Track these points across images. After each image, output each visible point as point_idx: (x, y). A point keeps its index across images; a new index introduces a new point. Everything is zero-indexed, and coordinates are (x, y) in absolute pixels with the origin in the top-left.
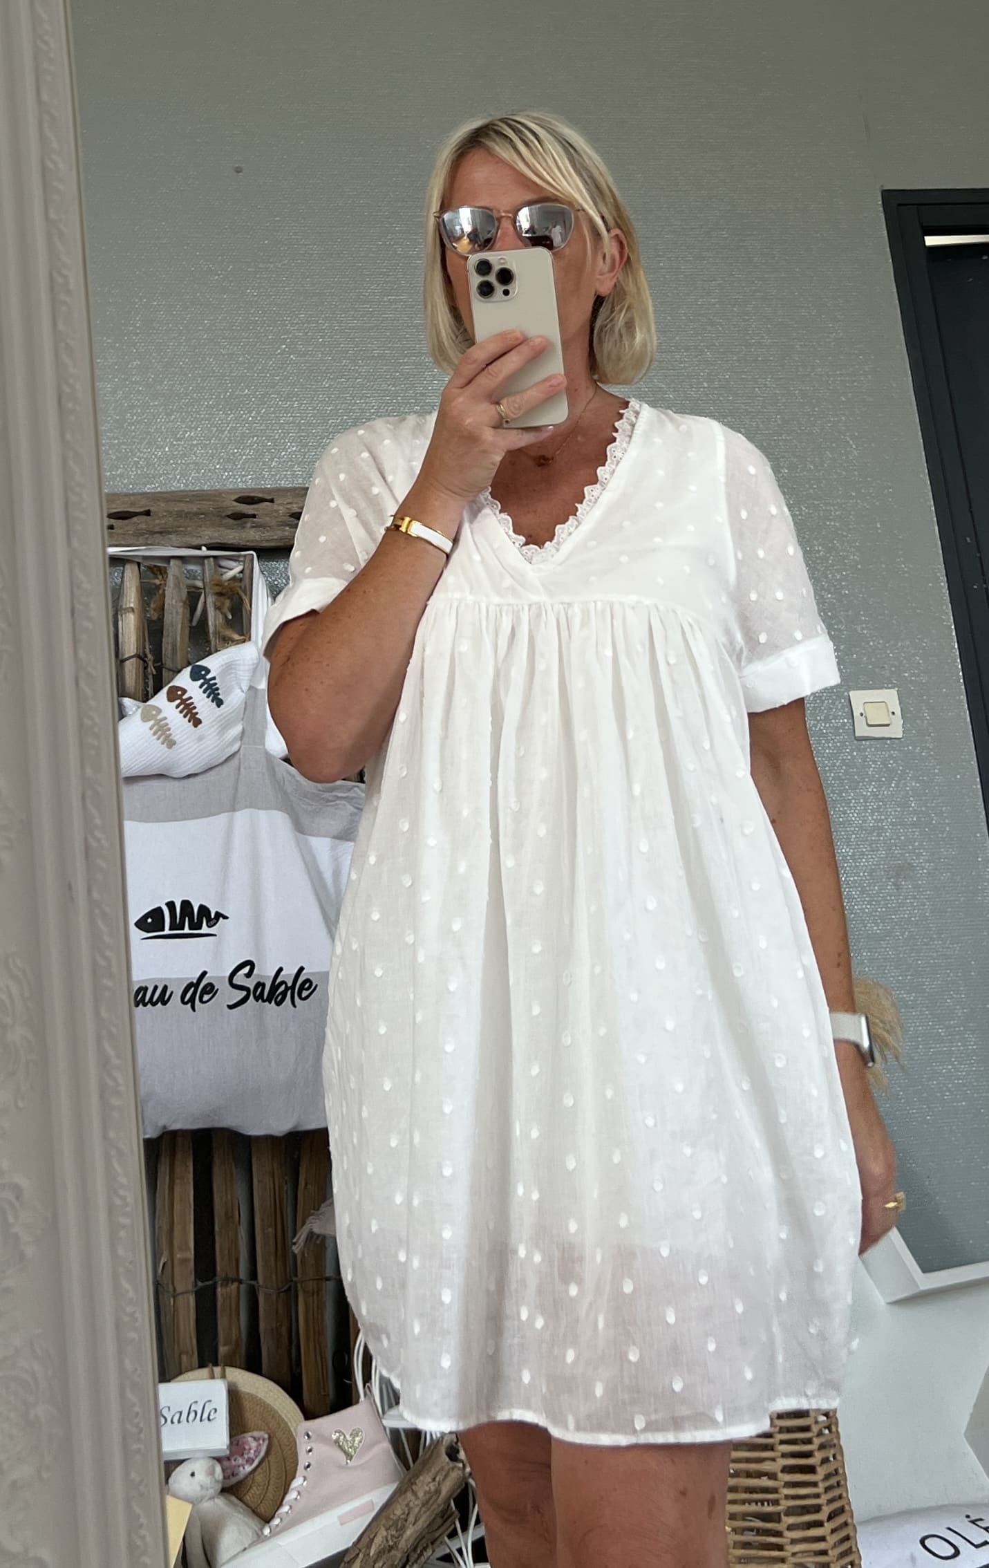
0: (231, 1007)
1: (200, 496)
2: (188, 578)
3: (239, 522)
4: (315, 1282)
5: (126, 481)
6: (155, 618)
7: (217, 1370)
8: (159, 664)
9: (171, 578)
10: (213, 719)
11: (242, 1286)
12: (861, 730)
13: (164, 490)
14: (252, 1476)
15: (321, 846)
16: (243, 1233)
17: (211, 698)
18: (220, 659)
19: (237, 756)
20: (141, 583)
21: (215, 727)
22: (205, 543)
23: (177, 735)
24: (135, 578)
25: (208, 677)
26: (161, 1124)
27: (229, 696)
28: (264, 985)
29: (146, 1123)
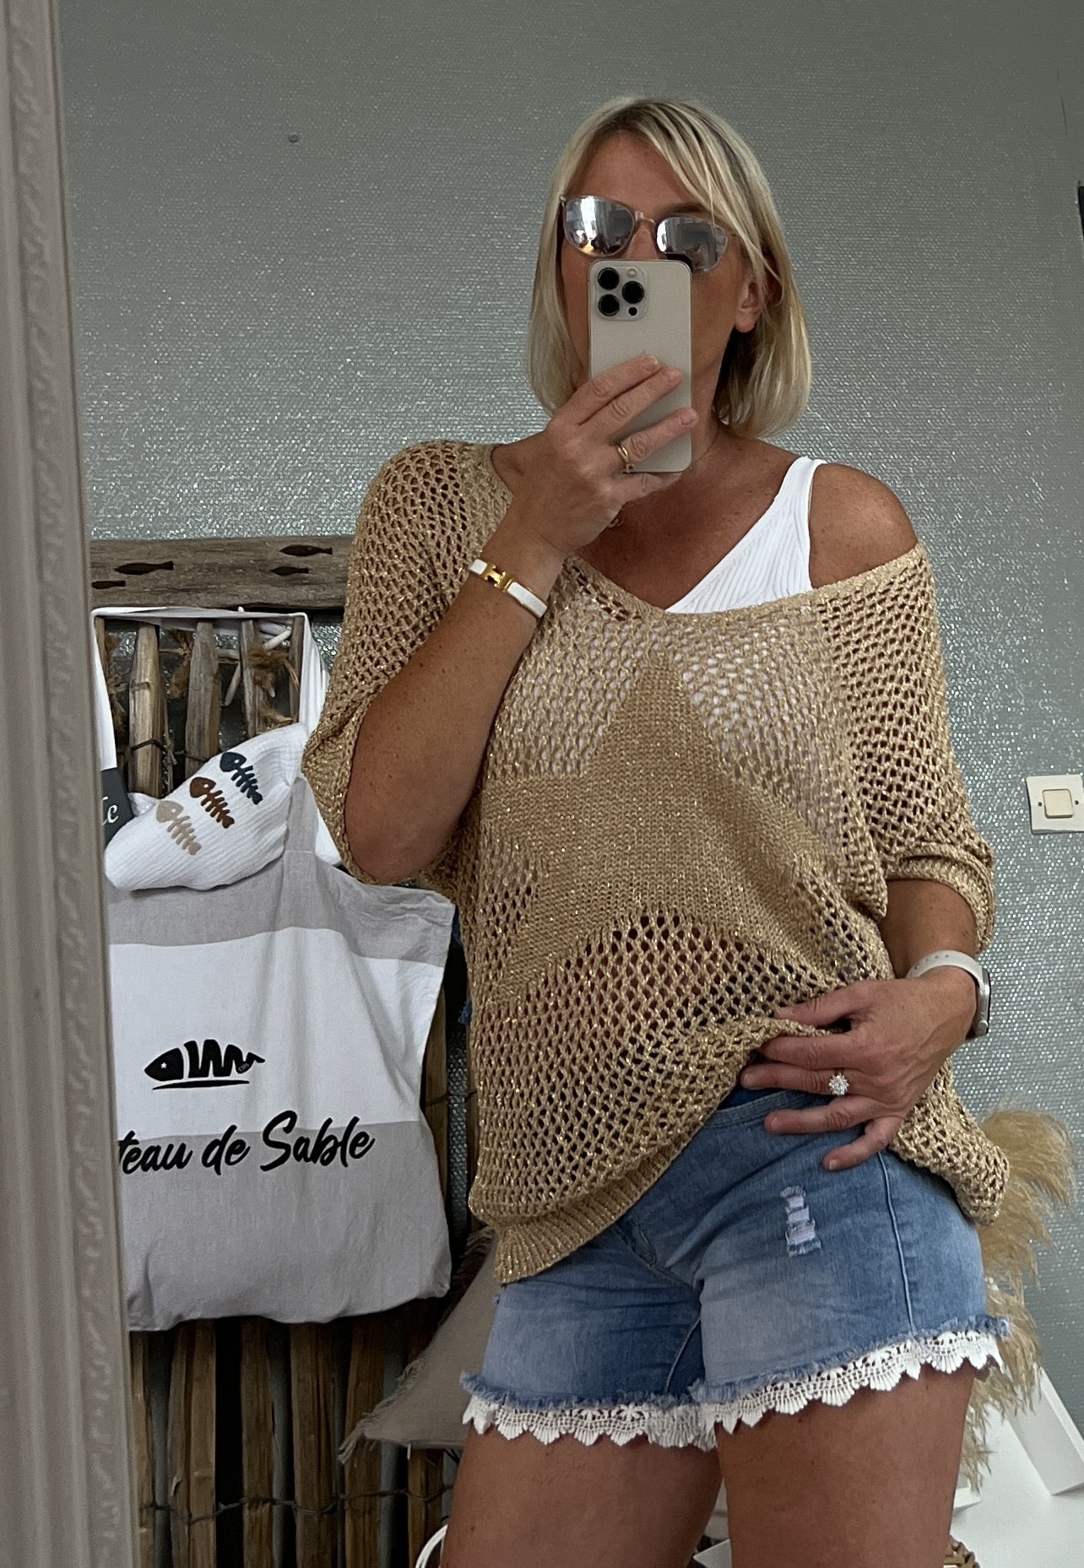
0: (265, 1168)
1: (238, 546)
2: (221, 647)
3: (288, 577)
4: (367, 1498)
5: (142, 525)
6: (177, 695)
8: (181, 752)
9: (197, 644)
10: (250, 817)
11: (275, 1507)
12: (1040, 823)
13: (191, 536)
15: (384, 970)
16: (277, 1443)
17: (247, 792)
18: (261, 745)
19: (279, 864)
20: (159, 652)
21: (253, 828)
22: (242, 602)
23: (201, 839)
24: (152, 647)
25: (243, 766)
26: (175, 1312)
27: (269, 789)
28: (307, 1141)
29: (156, 1312)
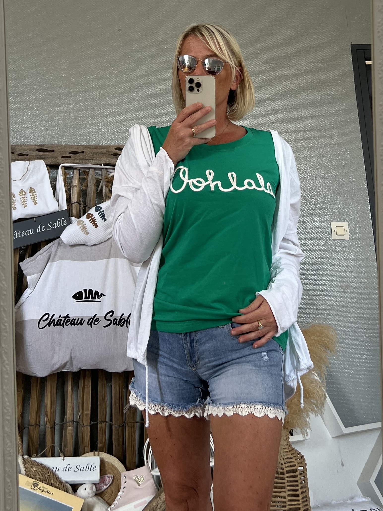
0: (105, 327)
1: (102, 147)
2: (96, 176)
3: (115, 156)
4: (132, 423)
5: (76, 140)
6: (84, 189)
7: (96, 453)
8: (85, 205)
9: (90, 175)
10: (103, 225)
11: (107, 424)
12: (335, 237)
13: (89, 144)
14: (107, 490)
16: (108, 404)
17: (102, 218)
18: (106, 204)
19: (111, 239)
20: (80, 177)
21: (103, 228)
22: (103, 163)
23: (89, 231)
24: (77, 175)
25: (101, 210)
26: (79, 367)
27: (109, 217)
28: (117, 319)
29: (74, 366)
